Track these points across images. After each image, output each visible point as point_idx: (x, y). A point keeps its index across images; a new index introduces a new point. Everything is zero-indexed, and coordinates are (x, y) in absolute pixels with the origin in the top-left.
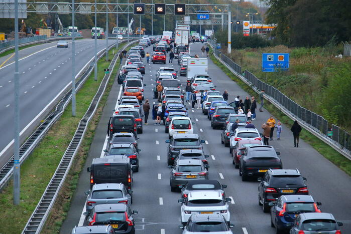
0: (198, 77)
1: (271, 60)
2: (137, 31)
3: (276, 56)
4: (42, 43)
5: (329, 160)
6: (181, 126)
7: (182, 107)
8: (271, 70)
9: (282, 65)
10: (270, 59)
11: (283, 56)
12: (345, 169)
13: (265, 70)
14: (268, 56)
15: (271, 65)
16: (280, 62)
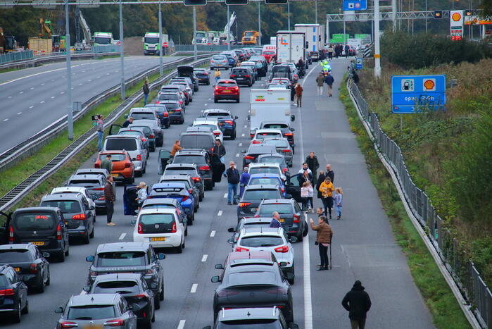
0: (267, 126)
1: (410, 90)
2: (243, 38)
3: (418, 82)
4: (21, 67)
5: (419, 286)
6: (157, 226)
7: (181, 189)
8: (411, 109)
9: (432, 98)
10: (407, 88)
11: (434, 80)
12: (433, 305)
13: (398, 110)
14: (403, 81)
15: (409, 99)
16: (427, 94)
